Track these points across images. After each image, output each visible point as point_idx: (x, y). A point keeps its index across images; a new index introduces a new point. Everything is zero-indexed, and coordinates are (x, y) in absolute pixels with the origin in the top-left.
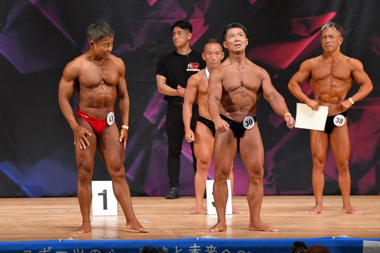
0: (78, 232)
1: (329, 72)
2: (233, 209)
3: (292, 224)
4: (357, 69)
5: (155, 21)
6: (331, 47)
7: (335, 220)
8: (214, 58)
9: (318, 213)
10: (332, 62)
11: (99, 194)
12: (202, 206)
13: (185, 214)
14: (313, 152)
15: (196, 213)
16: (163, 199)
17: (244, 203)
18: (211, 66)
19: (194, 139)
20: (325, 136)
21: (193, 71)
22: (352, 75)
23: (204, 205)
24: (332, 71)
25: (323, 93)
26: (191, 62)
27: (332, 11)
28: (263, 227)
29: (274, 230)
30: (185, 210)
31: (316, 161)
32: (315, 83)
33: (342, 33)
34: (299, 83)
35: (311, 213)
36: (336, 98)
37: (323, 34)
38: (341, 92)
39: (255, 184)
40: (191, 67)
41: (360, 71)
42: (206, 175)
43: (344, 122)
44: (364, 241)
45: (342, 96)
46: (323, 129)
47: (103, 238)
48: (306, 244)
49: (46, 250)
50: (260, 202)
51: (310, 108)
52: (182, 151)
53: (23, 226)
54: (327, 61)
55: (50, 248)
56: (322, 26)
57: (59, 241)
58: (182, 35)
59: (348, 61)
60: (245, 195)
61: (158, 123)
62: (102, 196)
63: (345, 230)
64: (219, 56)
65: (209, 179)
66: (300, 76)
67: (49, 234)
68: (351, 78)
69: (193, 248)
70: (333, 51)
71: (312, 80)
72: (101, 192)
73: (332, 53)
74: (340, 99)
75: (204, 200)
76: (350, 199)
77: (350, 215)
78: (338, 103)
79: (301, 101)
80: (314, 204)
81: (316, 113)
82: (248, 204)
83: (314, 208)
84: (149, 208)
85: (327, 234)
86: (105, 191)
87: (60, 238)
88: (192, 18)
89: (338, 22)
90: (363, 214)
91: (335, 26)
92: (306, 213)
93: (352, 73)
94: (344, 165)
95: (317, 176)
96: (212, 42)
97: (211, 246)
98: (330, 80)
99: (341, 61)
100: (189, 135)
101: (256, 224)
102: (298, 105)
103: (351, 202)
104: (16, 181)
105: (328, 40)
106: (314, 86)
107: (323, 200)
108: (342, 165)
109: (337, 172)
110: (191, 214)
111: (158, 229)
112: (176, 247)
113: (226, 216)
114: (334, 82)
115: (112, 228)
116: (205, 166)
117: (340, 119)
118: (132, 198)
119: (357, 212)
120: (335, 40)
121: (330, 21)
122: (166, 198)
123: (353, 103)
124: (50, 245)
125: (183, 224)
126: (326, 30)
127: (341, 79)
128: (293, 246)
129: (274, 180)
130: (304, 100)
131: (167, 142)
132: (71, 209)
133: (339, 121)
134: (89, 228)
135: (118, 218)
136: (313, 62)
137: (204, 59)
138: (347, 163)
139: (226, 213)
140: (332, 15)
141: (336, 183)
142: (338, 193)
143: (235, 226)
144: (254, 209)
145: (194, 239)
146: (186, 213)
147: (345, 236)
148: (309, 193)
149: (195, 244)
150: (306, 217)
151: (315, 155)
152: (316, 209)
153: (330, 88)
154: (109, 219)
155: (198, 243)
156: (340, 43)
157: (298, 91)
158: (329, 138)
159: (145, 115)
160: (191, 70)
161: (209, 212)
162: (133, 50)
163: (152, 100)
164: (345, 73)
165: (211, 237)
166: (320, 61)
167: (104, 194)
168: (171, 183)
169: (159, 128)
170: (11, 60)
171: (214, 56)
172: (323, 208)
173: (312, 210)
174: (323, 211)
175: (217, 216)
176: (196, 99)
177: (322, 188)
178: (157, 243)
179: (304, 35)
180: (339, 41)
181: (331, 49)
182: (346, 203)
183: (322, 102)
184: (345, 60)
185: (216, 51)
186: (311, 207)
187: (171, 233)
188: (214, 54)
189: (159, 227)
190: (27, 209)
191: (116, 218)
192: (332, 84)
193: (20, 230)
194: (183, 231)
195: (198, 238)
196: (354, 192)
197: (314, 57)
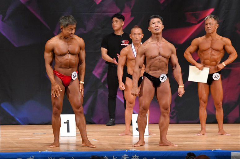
0: (51, 147)
1: (210, 46)
2: (149, 132)
3: (187, 142)
4: (228, 44)
5: (100, 14)
6: (210, 30)
7: (213, 139)
8: (137, 37)
9: (203, 135)
10: (211, 39)
11: (65, 123)
12: (129, 130)
13: (118, 135)
14: (200, 96)
15: (126, 135)
16: (105, 126)
17: (156, 128)
18: (135, 42)
19: (124, 88)
20: (208, 86)
21: (125, 46)
22: (224, 48)
23: (131, 129)
24: (211, 45)
25: (205, 59)
26: (124, 40)
27: (212, 8)
28: (168, 143)
29: (175, 145)
30: (118, 132)
31: (201, 102)
32: (201, 53)
33: (218, 21)
34: (191, 53)
35: (199, 134)
36: (214, 63)
37: (206, 23)
38: (217, 59)
39: (164, 116)
40: (123, 43)
41: (229, 46)
42: (132, 111)
43: (219, 78)
44: (232, 153)
45: (218, 61)
46: (206, 82)
47: (67, 150)
48: (195, 154)
49: (31, 158)
50: (167, 128)
51: (198, 69)
52: (117, 96)
53: (17, 143)
54: (208, 39)
55: (33, 157)
56: (206, 17)
57: (39, 152)
58: (118, 23)
59: (222, 39)
60: (158, 123)
61: (102, 78)
62: (66, 124)
63: (219, 145)
64: (141, 36)
65: (134, 113)
66: (191, 48)
67: (33, 148)
68: (224, 50)
69: (124, 157)
70: (212, 33)
71: (199, 51)
72: (66, 121)
73: (212, 34)
74: (217, 63)
75: (131, 126)
76: (223, 126)
77: (223, 136)
78: (215, 65)
79: (192, 64)
80: (200, 129)
81: (202, 72)
82: (159, 129)
83: (200, 131)
84: (96, 131)
85: (209, 148)
86: (68, 121)
87: (40, 150)
88: (124, 12)
89: (215, 15)
90: (232, 135)
91: (213, 17)
92: (195, 135)
93: (224, 46)
94: (220, 104)
95: (202, 111)
96: (136, 27)
97: (135, 155)
98: (210, 51)
99: (218, 39)
100: (122, 86)
101: (163, 141)
102: (190, 67)
103: (223, 128)
104: (12, 114)
105: (209, 26)
106: (200, 54)
107: (206, 127)
108: (218, 104)
109: (215, 109)
110: (123, 135)
111: (101, 145)
112: (113, 156)
113: (145, 137)
114: (213, 53)
115: (72, 144)
116: (131, 105)
117: (217, 75)
118: (86, 125)
119: (228, 134)
120: (213, 26)
121: (211, 14)
122: (107, 125)
123: (225, 65)
124: (34, 155)
125: (118, 142)
126: (207, 20)
127: (218, 50)
128: (187, 155)
129: (175, 114)
130: (194, 64)
131: (108, 90)
132: (47, 132)
133: (216, 77)
134: (58, 144)
135: (77, 138)
136: (200, 40)
137: (131, 38)
138: (221, 103)
139: (145, 135)
140: (212, 10)
141: (214, 116)
142: (215, 122)
143: (150, 143)
144: (163, 132)
145: (124, 151)
146: (120, 135)
147: (220, 149)
148: (197, 122)
149: (125, 154)
150: (195, 137)
151: (201, 98)
152: (201, 132)
153: (210, 56)
154: (71, 138)
155: (127, 153)
156: (217, 28)
157: (190, 58)
158: (210, 87)
159: (94, 73)
160: (124, 45)
161: (134, 134)
162: (86, 32)
163: (98, 64)
164: (220, 47)
165: (135, 150)
166: (204, 39)
167: (68, 123)
168: (110, 116)
169: (102, 81)
170: (8, 39)
171: (137, 36)
172: (206, 132)
173: (198, 133)
174: (206, 134)
175: (139, 136)
176: (126, 63)
177: (206, 119)
178: (101, 153)
179: (194, 23)
180: (216, 27)
181: (210, 32)
182: (220, 128)
183: (205, 65)
184: (220, 39)
185: (138, 33)
186: (198, 131)
187: (110, 147)
188: (137, 35)
189: (102, 143)
190: (19, 132)
191: (75, 138)
192: (212, 54)
193: (15, 145)
194: (117, 146)
195: (127, 151)
196: (226, 121)
197: (200, 37)
